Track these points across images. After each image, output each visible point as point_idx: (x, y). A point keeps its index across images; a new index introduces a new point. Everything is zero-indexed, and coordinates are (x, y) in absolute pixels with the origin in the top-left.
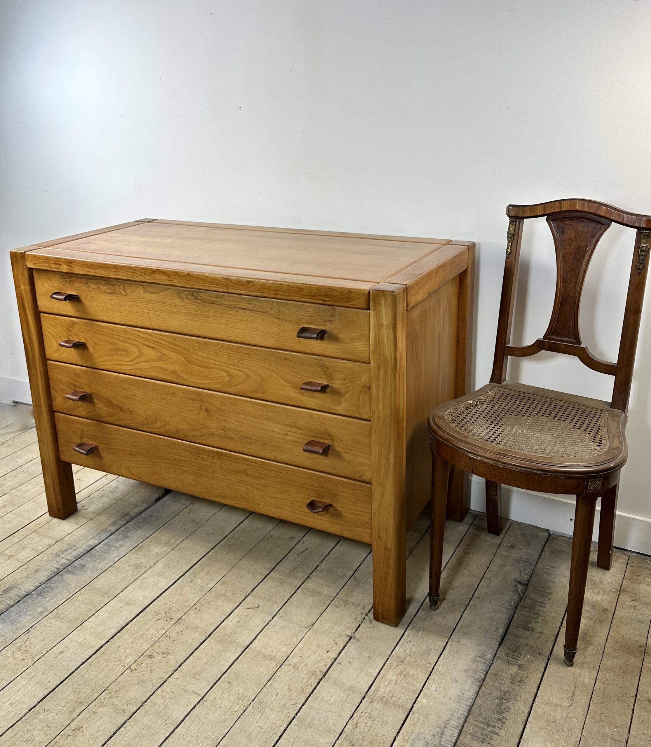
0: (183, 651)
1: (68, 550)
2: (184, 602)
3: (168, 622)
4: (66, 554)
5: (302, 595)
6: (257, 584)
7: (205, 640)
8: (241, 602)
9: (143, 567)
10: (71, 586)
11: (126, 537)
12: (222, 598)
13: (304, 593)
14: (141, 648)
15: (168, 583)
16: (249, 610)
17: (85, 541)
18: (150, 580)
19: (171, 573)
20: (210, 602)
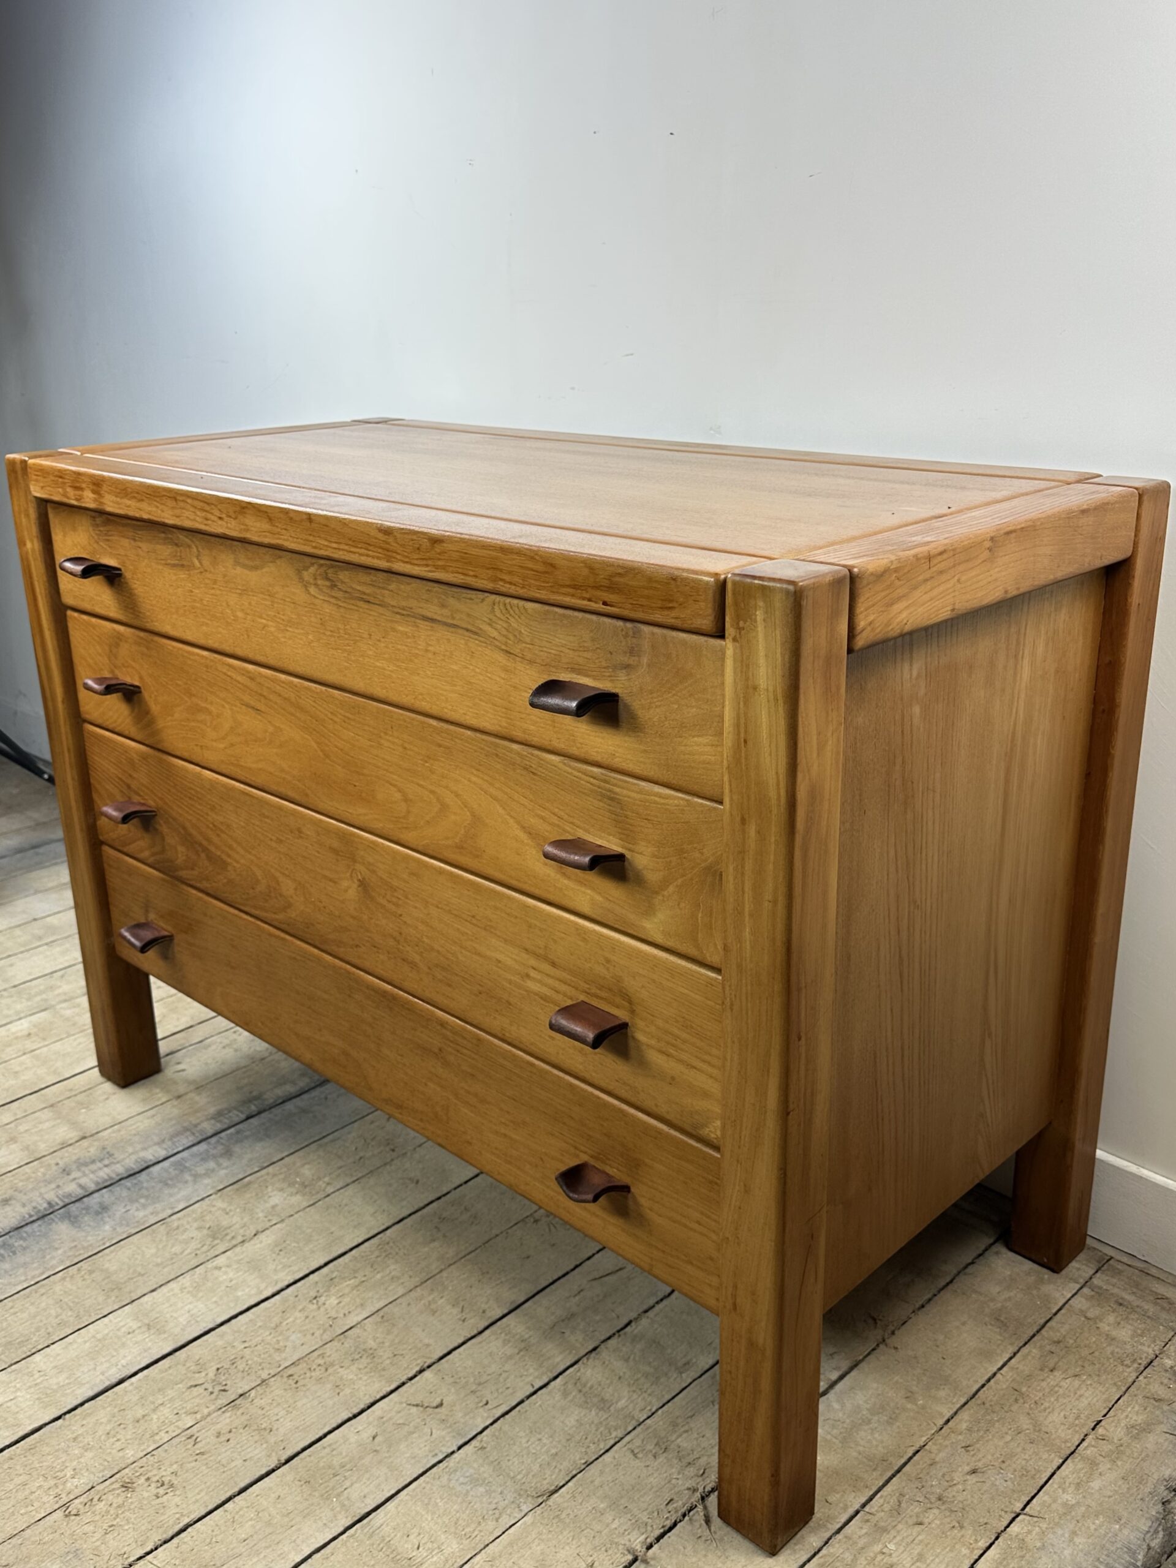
0: (209, 1488)
1: (93, 1162)
2: (272, 1351)
3: (213, 1396)
4: (84, 1172)
5: (558, 1396)
6: (460, 1341)
7: (273, 1470)
8: (403, 1384)
9: (228, 1237)
10: (54, 1254)
11: (228, 1153)
12: (365, 1361)
13: (565, 1394)
14: (121, 1454)
15: (261, 1292)
16: (414, 1410)
17: (139, 1147)
18: (226, 1273)
19: (280, 1267)
20: (332, 1364)
